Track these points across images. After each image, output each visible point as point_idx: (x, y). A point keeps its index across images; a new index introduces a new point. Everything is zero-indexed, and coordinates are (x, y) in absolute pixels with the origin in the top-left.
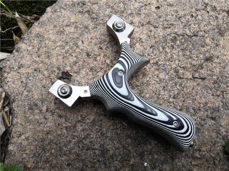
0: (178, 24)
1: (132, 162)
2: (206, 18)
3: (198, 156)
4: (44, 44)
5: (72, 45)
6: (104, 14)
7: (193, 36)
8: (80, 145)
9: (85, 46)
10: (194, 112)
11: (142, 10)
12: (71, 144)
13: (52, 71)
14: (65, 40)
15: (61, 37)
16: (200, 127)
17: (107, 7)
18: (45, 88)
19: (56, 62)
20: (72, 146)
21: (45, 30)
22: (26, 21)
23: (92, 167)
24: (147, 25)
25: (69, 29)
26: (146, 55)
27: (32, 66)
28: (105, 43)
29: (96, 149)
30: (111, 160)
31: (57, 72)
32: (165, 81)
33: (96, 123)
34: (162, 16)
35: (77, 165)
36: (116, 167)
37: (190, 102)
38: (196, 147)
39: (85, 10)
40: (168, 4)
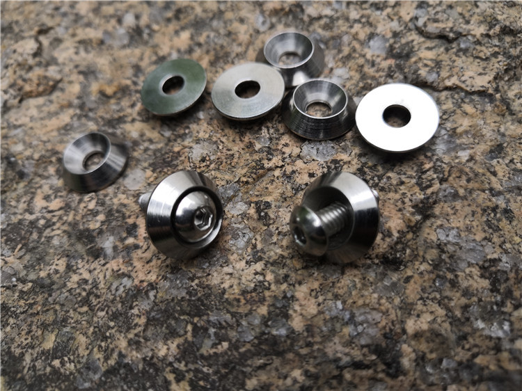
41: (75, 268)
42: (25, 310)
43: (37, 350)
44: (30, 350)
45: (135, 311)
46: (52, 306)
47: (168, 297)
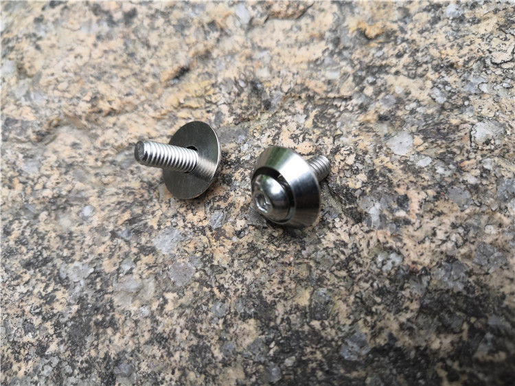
41: (331, 225)
42: (276, 256)
43: (290, 302)
44: (282, 301)
45: (406, 293)
46: (306, 261)
47: (442, 287)
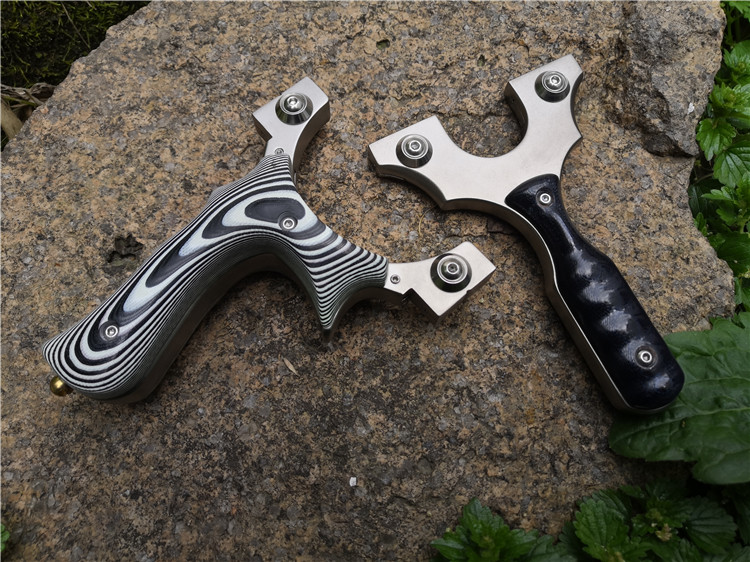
0: (443, 85)
1: (312, 479)
2: (523, 63)
3: (506, 451)
4: (64, 163)
5: (143, 162)
6: (232, 70)
7: (485, 117)
8: (166, 438)
9: (177, 162)
10: (495, 328)
11: (341, 51)
12: (142, 436)
13: (86, 237)
14: (124, 150)
15: (113, 142)
16: (511, 370)
17: (241, 49)
18: (68, 284)
19: (100, 212)
20: (144, 440)
21: (69, 124)
22: (17, 103)
23: (201, 497)
24: (354, 94)
25: (136, 116)
26: (353, 177)
27: (29, 225)
28: (235, 150)
29: (213, 447)
30: (254, 474)
31: (101, 238)
32: (406, 246)
33: (214, 375)
34: (396, 65)
35: (160, 495)
36: (269, 494)
37: (482, 301)
38: (498, 428)
39: (180, 62)
40: (412, 31)
